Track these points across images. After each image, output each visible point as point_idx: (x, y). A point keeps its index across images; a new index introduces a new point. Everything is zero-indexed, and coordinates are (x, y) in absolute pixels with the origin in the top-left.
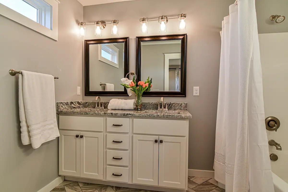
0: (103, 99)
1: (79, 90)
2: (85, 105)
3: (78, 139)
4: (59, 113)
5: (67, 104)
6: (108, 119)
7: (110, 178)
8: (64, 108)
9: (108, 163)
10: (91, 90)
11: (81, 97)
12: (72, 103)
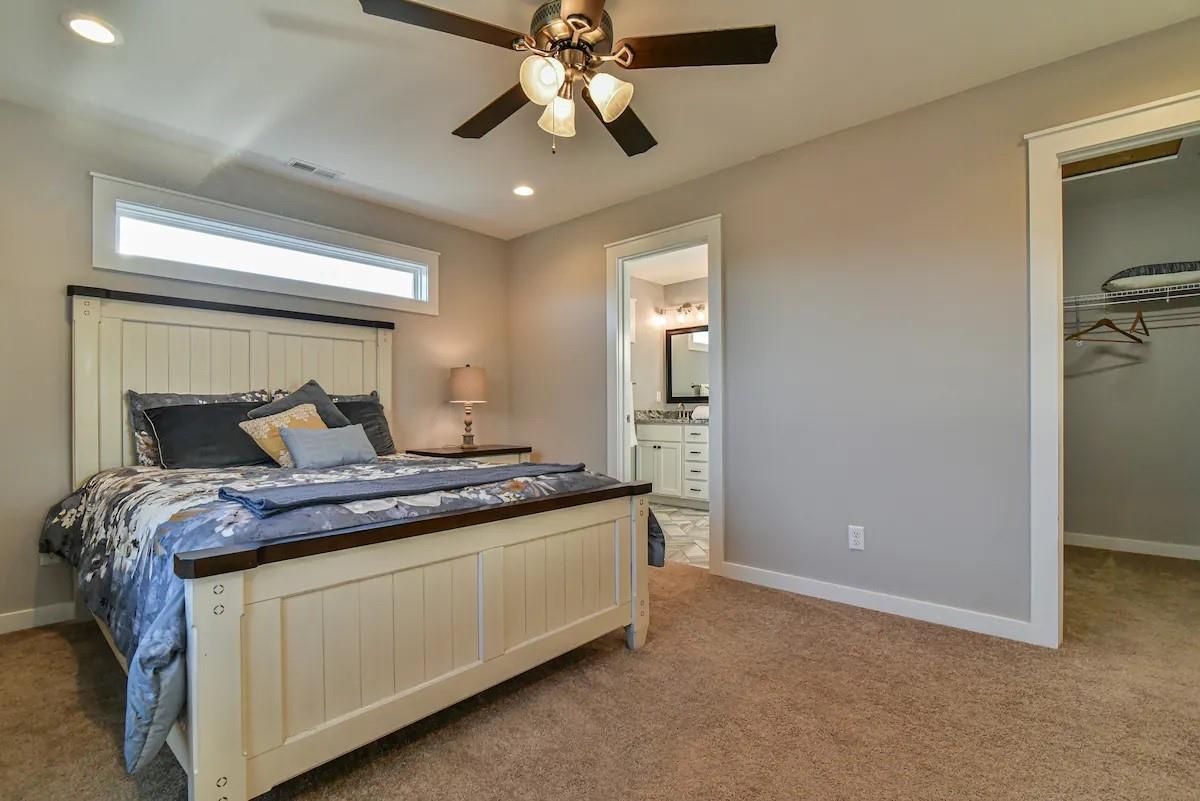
0: (688, 407)
1: (659, 396)
2: (667, 415)
3: (656, 451)
4: (637, 422)
5: (645, 413)
6: (686, 427)
7: (689, 495)
8: (641, 417)
9: (687, 476)
10: (674, 395)
11: (662, 404)
12: (650, 411)
